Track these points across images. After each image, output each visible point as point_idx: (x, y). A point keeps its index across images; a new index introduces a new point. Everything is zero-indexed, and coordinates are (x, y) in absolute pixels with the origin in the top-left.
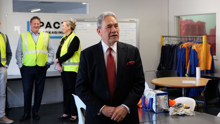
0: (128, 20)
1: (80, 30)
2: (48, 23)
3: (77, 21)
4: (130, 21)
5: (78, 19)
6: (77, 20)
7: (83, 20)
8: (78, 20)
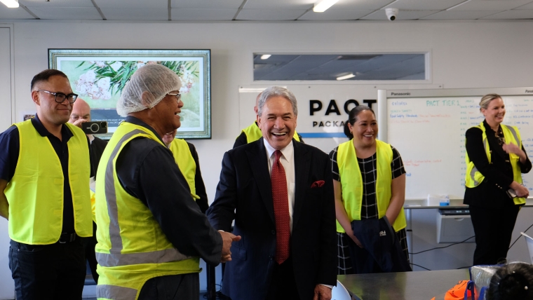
0: (522, 90)
1: (400, 116)
2: (333, 103)
3: (393, 96)
4: (527, 93)
5: (395, 92)
6: (392, 94)
7: (408, 94)
8: (396, 94)
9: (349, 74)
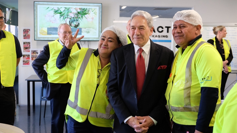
9: (157, 16)
